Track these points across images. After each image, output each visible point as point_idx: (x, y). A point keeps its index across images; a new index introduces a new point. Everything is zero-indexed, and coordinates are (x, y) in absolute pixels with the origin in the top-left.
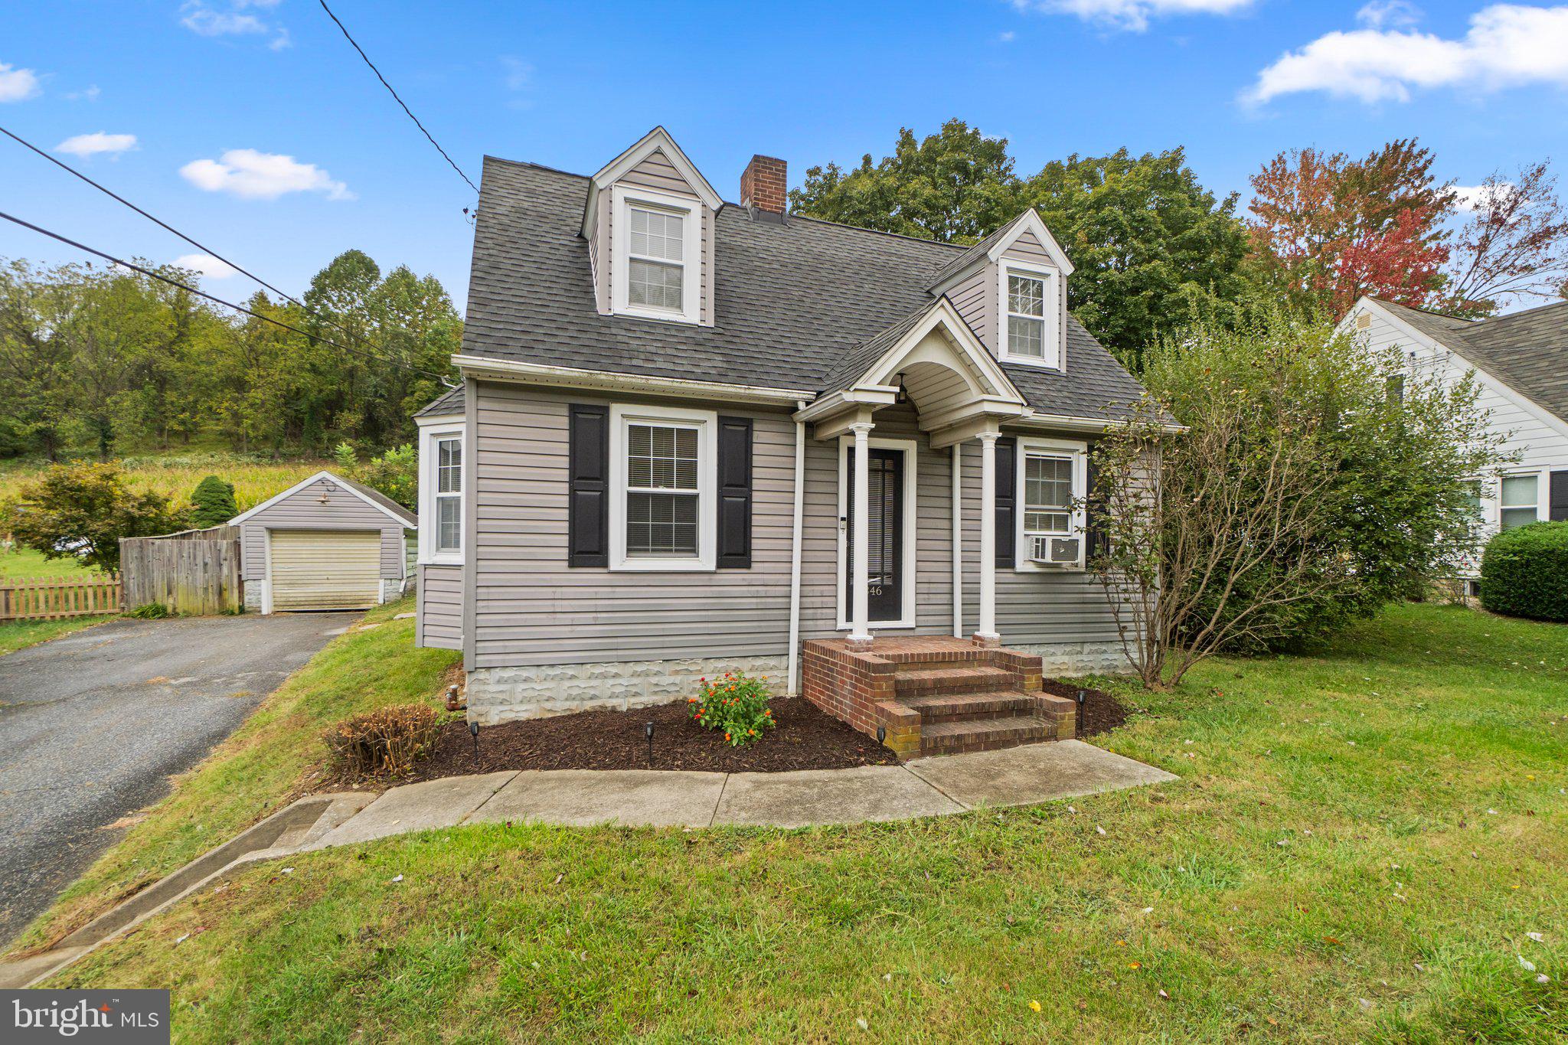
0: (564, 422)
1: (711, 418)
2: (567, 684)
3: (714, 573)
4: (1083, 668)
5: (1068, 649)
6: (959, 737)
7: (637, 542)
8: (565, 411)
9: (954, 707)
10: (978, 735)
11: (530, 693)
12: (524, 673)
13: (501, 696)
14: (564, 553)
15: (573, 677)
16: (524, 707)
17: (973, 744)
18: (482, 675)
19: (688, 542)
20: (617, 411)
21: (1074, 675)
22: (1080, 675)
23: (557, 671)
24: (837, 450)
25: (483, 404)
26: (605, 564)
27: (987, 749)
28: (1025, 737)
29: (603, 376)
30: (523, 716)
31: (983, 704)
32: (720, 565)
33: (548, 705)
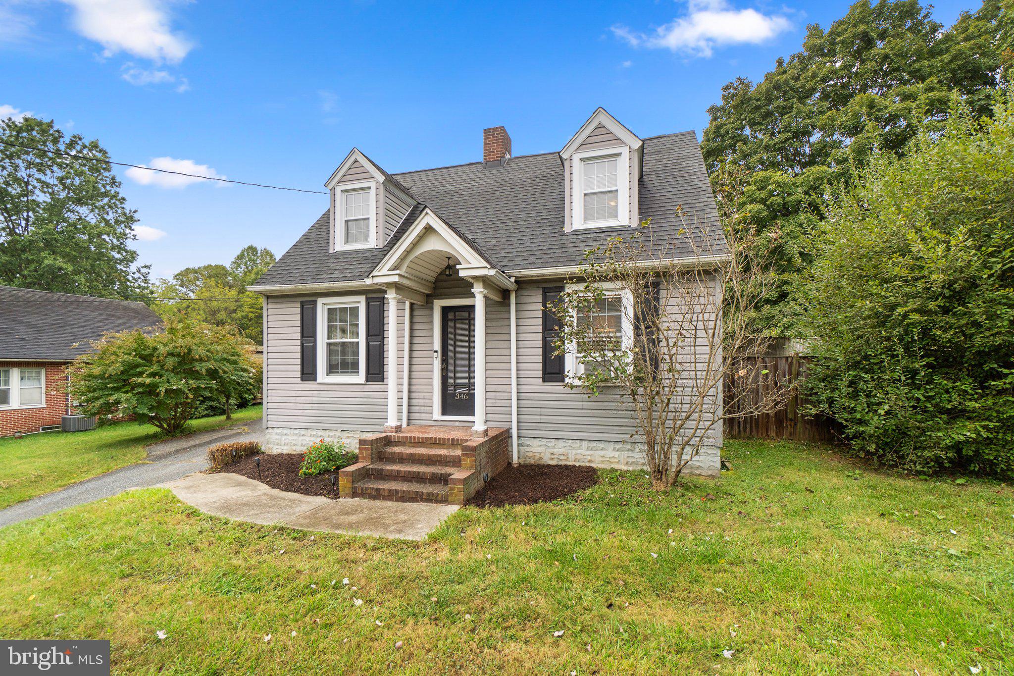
0: (298, 310)
1: (362, 299)
2: (302, 438)
3: (365, 384)
4: (632, 463)
5: (618, 446)
6: (378, 490)
7: (332, 369)
8: (299, 305)
9: (399, 472)
10: (390, 491)
11: (287, 441)
12: (285, 431)
13: (277, 441)
14: (299, 374)
15: (303, 435)
16: (285, 447)
17: (388, 496)
18: (270, 430)
19: (355, 368)
20: (320, 301)
21: (625, 468)
22: (630, 469)
23: (297, 431)
24: (432, 309)
25: (270, 306)
26: (315, 380)
27: (397, 500)
28: (424, 497)
29: (300, 286)
30: (285, 452)
31: (419, 473)
32: (367, 380)
33: (294, 448)
